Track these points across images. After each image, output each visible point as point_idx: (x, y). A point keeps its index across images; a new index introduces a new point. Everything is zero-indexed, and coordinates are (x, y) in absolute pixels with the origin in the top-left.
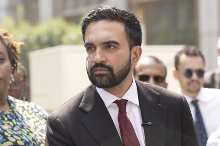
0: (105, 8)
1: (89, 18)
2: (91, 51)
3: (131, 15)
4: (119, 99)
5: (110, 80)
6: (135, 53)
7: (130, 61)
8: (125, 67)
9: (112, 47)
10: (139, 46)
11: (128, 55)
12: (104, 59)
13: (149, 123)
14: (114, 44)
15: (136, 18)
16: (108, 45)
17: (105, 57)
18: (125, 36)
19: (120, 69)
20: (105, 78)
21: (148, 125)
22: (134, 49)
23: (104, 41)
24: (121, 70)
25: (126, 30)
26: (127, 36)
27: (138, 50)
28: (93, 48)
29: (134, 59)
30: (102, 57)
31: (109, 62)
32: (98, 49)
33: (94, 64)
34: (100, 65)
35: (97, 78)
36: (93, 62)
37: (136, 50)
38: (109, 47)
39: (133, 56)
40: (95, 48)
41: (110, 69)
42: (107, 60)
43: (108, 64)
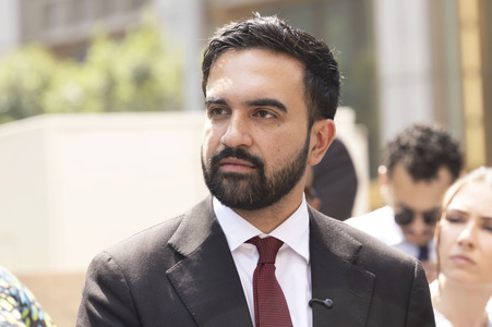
0: (263, 23)
1: (222, 39)
2: (219, 116)
3: (319, 45)
4: (263, 236)
5: (254, 190)
6: (319, 135)
7: (306, 151)
8: (293, 165)
9: (268, 116)
10: (329, 120)
11: (304, 138)
12: (247, 141)
13: (327, 301)
14: (275, 109)
15: (331, 55)
16: (261, 109)
17: (250, 136)
18: (302, 93)
19: (280, 168)
20: (243, 184)
21: (324, 304)
22: (318, 126)
23: (253, 99)
24: (283, 171)
25: (306, 80)
26: (306, 93)
27: (327, 129)
28: (223, 112)
29: (314, 149)
30: (243, 134)
31: (259, 147)
32: (236, 115)
33: (221, 148)
34: (237, 152)
35: (225, 182)
36: (219, 143)
37: (323, 129)
38: (263, 113)
39: (314, 141)
40: (230, 112)
41: (258, 164)
42: (253, 142)
43: (254, 152)
